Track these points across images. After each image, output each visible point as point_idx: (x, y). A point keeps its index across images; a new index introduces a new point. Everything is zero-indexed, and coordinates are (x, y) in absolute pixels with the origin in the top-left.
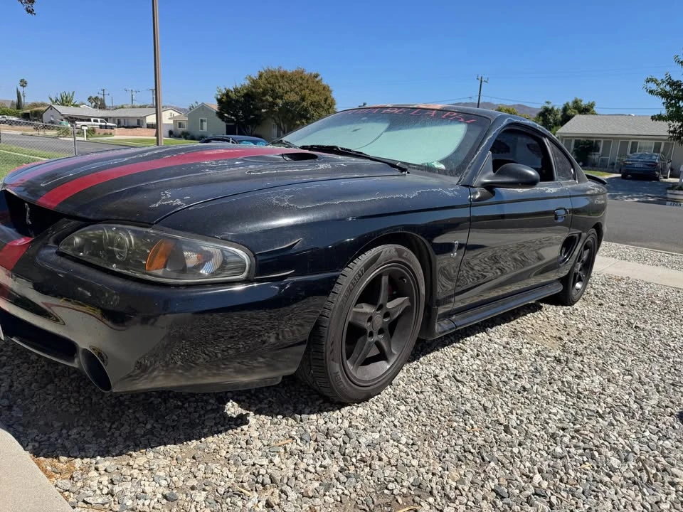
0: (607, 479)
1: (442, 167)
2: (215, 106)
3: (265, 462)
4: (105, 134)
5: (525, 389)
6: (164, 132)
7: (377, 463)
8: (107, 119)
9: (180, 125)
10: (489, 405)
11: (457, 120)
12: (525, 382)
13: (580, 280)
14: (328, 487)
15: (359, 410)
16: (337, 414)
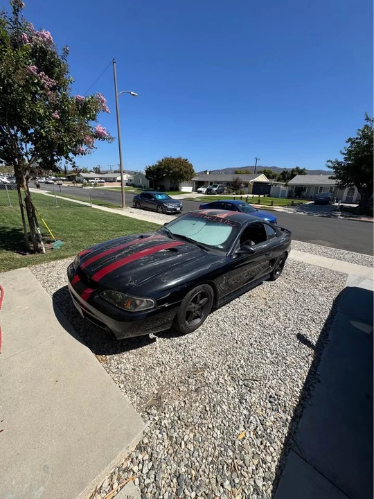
0: (264, 362)
1: (222, 247)
2: (145, 174)
3: (161, 356)
4: (101, 185)
5: (247, 324)
6: (124, 183)
7: (194, 357)
8: (101, 178)
9: (131, 180)
10: (233, 332)
11: (229, 225)
12: (247, 321)
13: (279, 270)
14: (178, 365)
15: (190, 336)
16: (183, 337)
